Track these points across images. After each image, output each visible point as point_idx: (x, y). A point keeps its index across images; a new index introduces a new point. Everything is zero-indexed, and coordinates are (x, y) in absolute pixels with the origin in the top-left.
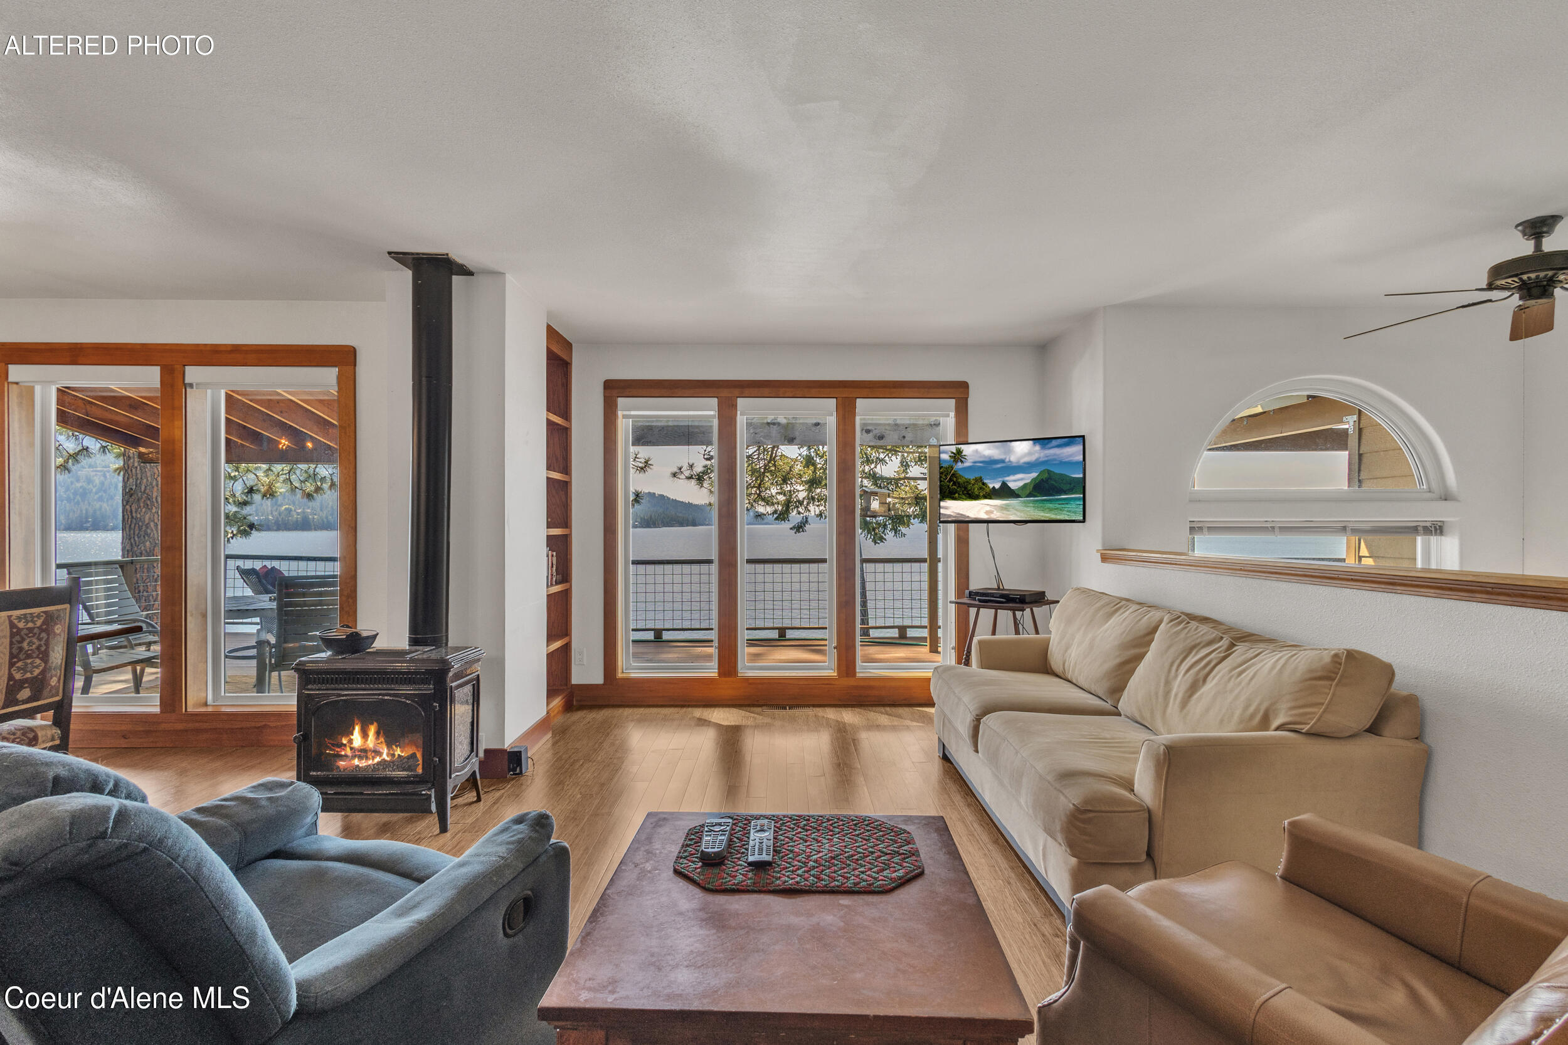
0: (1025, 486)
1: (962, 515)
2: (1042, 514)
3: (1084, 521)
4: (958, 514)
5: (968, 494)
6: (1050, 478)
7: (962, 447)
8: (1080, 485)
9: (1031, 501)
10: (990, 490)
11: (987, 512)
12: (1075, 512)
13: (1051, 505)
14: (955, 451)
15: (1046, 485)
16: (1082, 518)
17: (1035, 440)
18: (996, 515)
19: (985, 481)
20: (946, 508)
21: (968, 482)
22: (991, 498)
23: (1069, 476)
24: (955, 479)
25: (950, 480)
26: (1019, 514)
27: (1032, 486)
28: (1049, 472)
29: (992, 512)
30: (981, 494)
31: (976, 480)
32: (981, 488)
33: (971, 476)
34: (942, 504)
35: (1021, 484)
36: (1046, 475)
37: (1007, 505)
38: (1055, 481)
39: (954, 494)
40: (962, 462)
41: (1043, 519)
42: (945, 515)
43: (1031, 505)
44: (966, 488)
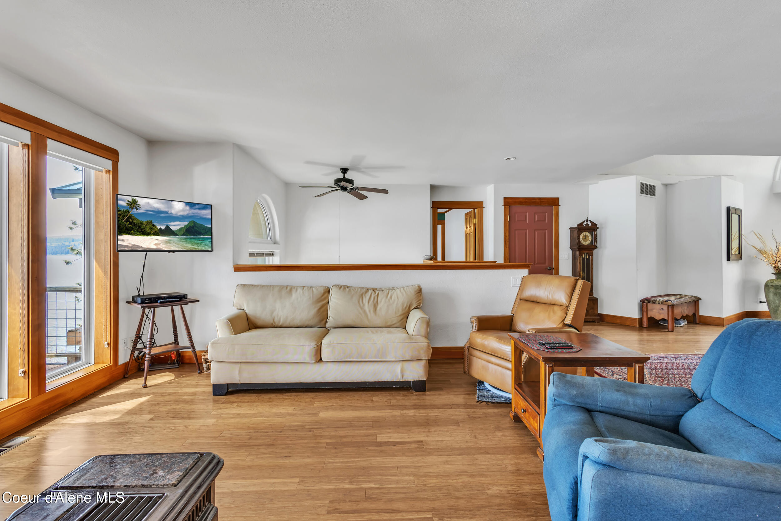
0: (181, 229)
1: (136, 245)
2: (191, 246)
3: (212, 251)
4: (134, 245)
5: (142, 231)
6: (193, 226)
7: (137, 199)
8: (210, 231)
9: (184, 238)
10: (158, 230)
11: (156, 244)
12: (208, 246)
13: (195, 241)
14: (131, 201)
15: (193, 229)
16: (210, 249)
17: (187, 203)
18: (163, 246)
19: (154, 224)
20: (123, 240)
21: (142, 223)
22: (158, 235)
23: (204, 226)
24: (131, 220)
25: (127, 221)
26: (177, 245)
27: (185, 229)
28: (194, 222)
29: (159, 244)
30: (152, 232)
31: (148, 222)
32: (151, 228)
33: (144, 220)
34: (120, 237)
35: (178, 228)
36: (192, 224)
37: (170, 240)
38: (197, 228)
39: (131, 231)
40: (137, 209)
41: (191, 249)
42: (122, 245)
43: (184, 240)
44: (140, 227)
